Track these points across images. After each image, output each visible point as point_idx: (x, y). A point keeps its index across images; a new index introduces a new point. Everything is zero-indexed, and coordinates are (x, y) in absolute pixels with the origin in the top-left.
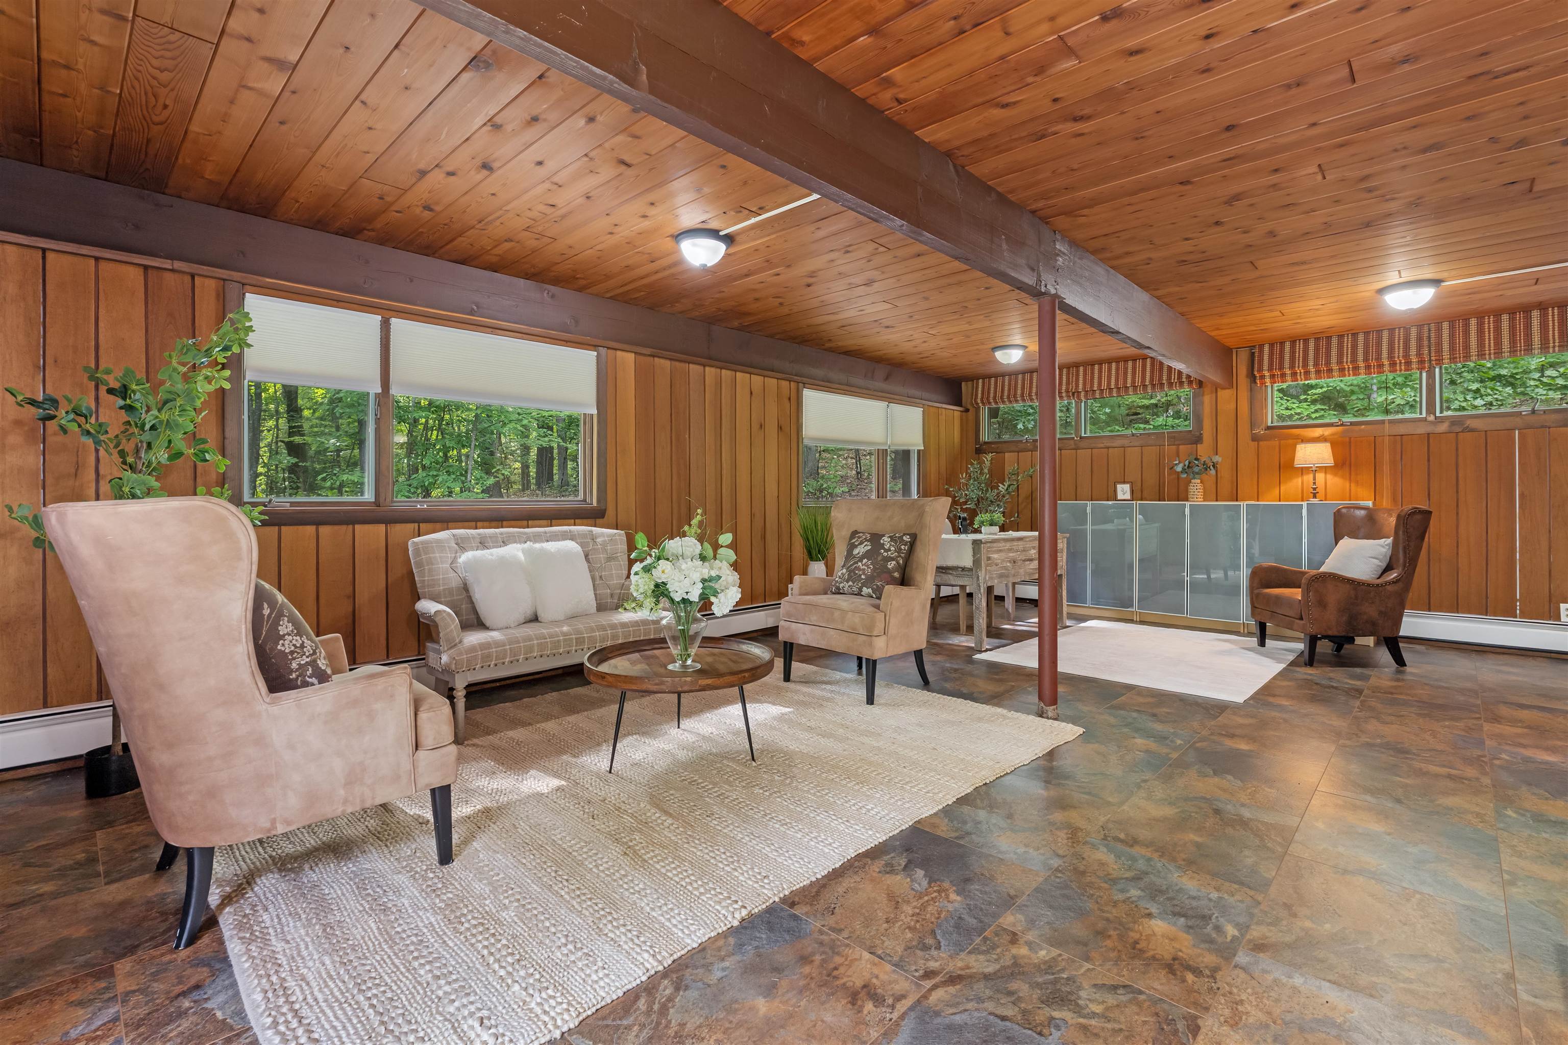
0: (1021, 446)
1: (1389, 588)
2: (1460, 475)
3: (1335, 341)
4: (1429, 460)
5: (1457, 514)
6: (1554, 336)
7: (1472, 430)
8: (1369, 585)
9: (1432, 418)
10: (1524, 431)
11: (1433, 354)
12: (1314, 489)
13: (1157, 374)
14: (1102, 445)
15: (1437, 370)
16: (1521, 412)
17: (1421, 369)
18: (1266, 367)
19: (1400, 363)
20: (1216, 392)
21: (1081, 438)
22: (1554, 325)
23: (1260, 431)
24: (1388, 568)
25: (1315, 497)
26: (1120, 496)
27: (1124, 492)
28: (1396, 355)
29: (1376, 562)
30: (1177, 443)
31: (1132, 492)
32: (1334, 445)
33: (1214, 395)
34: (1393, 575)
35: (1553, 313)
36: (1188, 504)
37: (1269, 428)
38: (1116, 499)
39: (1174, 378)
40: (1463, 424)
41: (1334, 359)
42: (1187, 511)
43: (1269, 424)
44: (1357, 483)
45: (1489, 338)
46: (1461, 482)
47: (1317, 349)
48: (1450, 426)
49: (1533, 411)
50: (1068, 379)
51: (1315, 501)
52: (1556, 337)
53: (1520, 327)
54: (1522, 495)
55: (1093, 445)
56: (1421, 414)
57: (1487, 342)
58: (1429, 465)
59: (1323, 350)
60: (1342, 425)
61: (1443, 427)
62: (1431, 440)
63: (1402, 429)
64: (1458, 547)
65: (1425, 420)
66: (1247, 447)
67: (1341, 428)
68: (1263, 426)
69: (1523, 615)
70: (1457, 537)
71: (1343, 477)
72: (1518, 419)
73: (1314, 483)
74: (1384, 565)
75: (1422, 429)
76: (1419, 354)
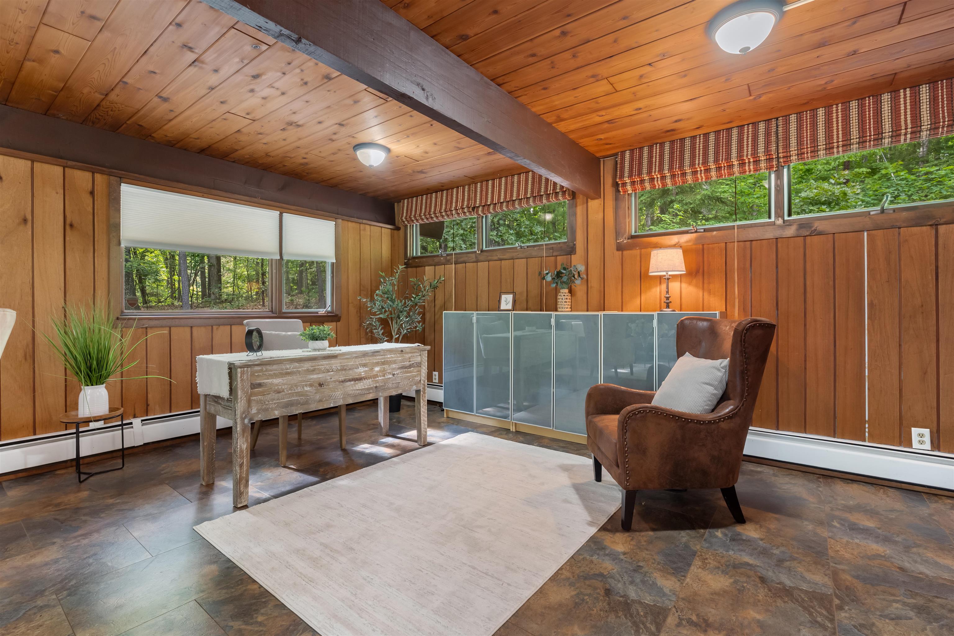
0: (436, 260)
1: (723, 425)
2: (808, 283)
3: (688, 143)
4: (777, 267)
5: (805, 325)
6: (906, 121)
7: (820, 234)
8: (699, 422)
9: (780, 222)
10: (873, 232)
11: (781, 150)
12: (668, 298)
13: (536, 185)
14: (496, 258)
15: (785, 170)
16: (869, 212)
17: (770, 168)
18: (626, 174)
19: (749, 162)
20: (587, 202)
21: (482, 251)
22: (906, 109)
23: (623, 240)
24: (724, 398)
25: (668, 307)
26: (503, 307)
27: (507, 301)
28: (745, 154)
29: (711, 389)
30: (555, 254)
31: (514, 302)
32: (686, 252)
33: (585, 205)
34: (728, 408)
35: (905, 95)
36: (554, 313)
37: (632, 237)
38: (499, 309)
39: (550, 190)
40: (811, 227)
41: (687, 162)
42: (553, 321)
43: (633, 233)
44: (709, 292)
45: (838, 129)
46: (809, 289)
47: (672, 153)
48: (798, 230)
49: (883, 211)
50: (469, 195)
51: (668, 311)
52: (909, 122)
53: (870, 113)
54: (871, 305)
55: (490, 258)
56: (770, 217)
57: (835, 133)
58: (777, 272)
59: (677, 153)
60: (696, 232)
61: (791, 231)
62: (779, 245)
63: (752, 234)
64: (805, 361)
65: (774, 224)
66: (612, 256)
67: (695, 235)
68: (626, 235)
69: (872, 438)
70: (805, 349)
71: (697, 286)
72: (867, 219)
73: (667, 292)
74: (719, 393)
75: (770, 234)
76: (767, 151)
